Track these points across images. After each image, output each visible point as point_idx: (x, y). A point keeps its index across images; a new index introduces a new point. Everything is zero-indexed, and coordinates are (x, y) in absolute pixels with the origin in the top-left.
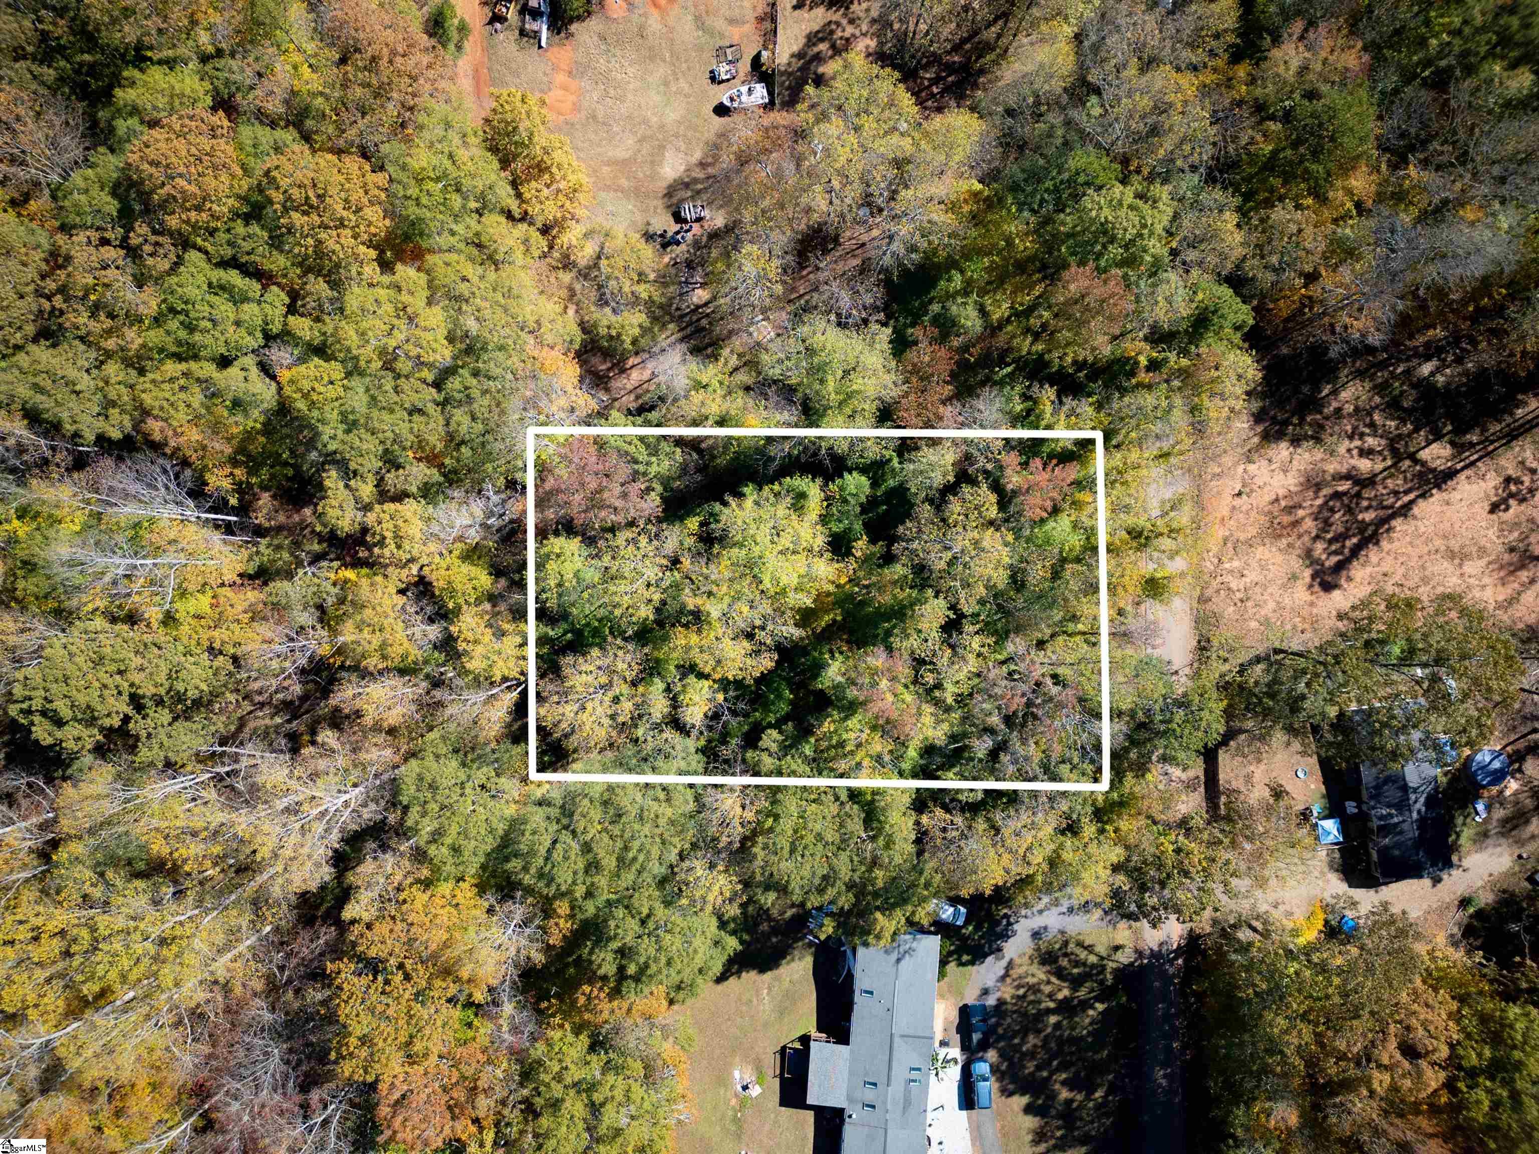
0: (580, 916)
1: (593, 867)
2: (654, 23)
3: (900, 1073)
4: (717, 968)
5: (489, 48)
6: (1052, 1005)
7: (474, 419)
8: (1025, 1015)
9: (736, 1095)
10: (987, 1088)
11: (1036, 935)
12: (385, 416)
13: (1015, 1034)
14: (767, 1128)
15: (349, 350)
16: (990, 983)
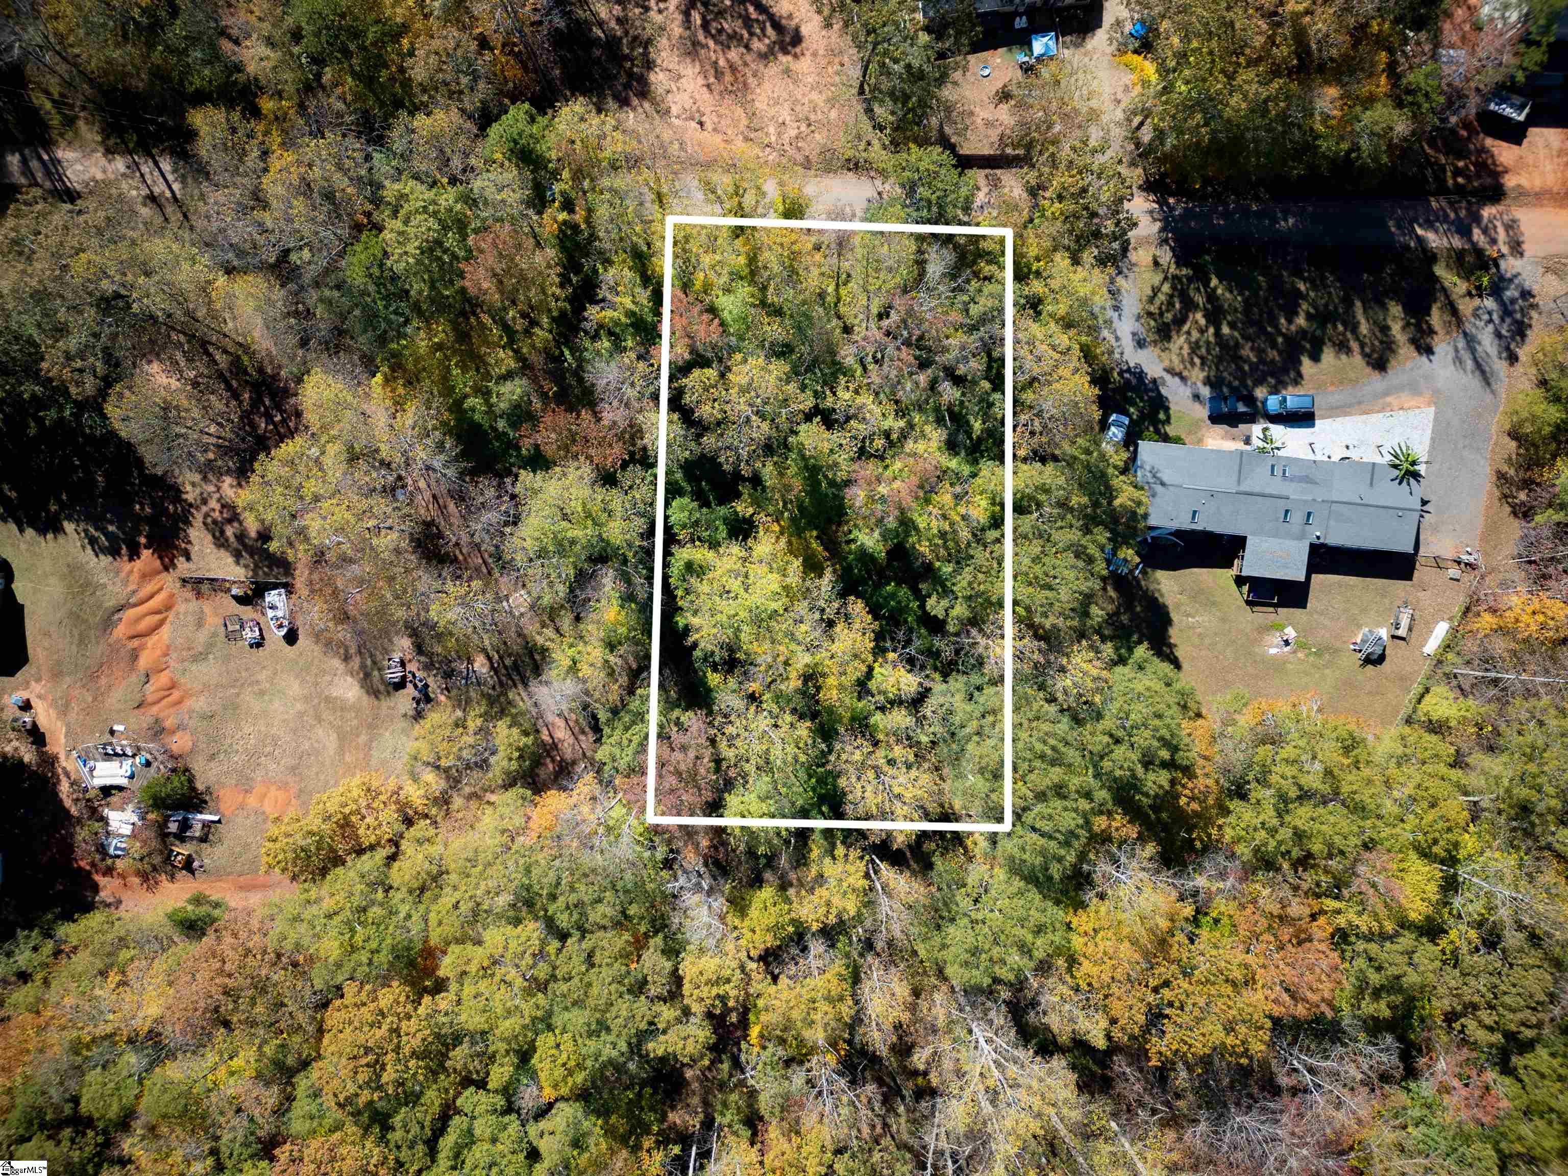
0: (1110, 806)
1: (1060, 791)
2: (199, 704)
3: (1276, 486)
4: (1166, 668)
5: (219, 874)
6: (1211, 330)
7: (599, 901)
8: (1220, 359)
9: (1295, 652)
10: (1293, 398)
11: (1141, 344)
12: (594, 991)
13: (1240, 369)
14: (1327, 622)
15: (525, 1027)
16: (1187, 392)
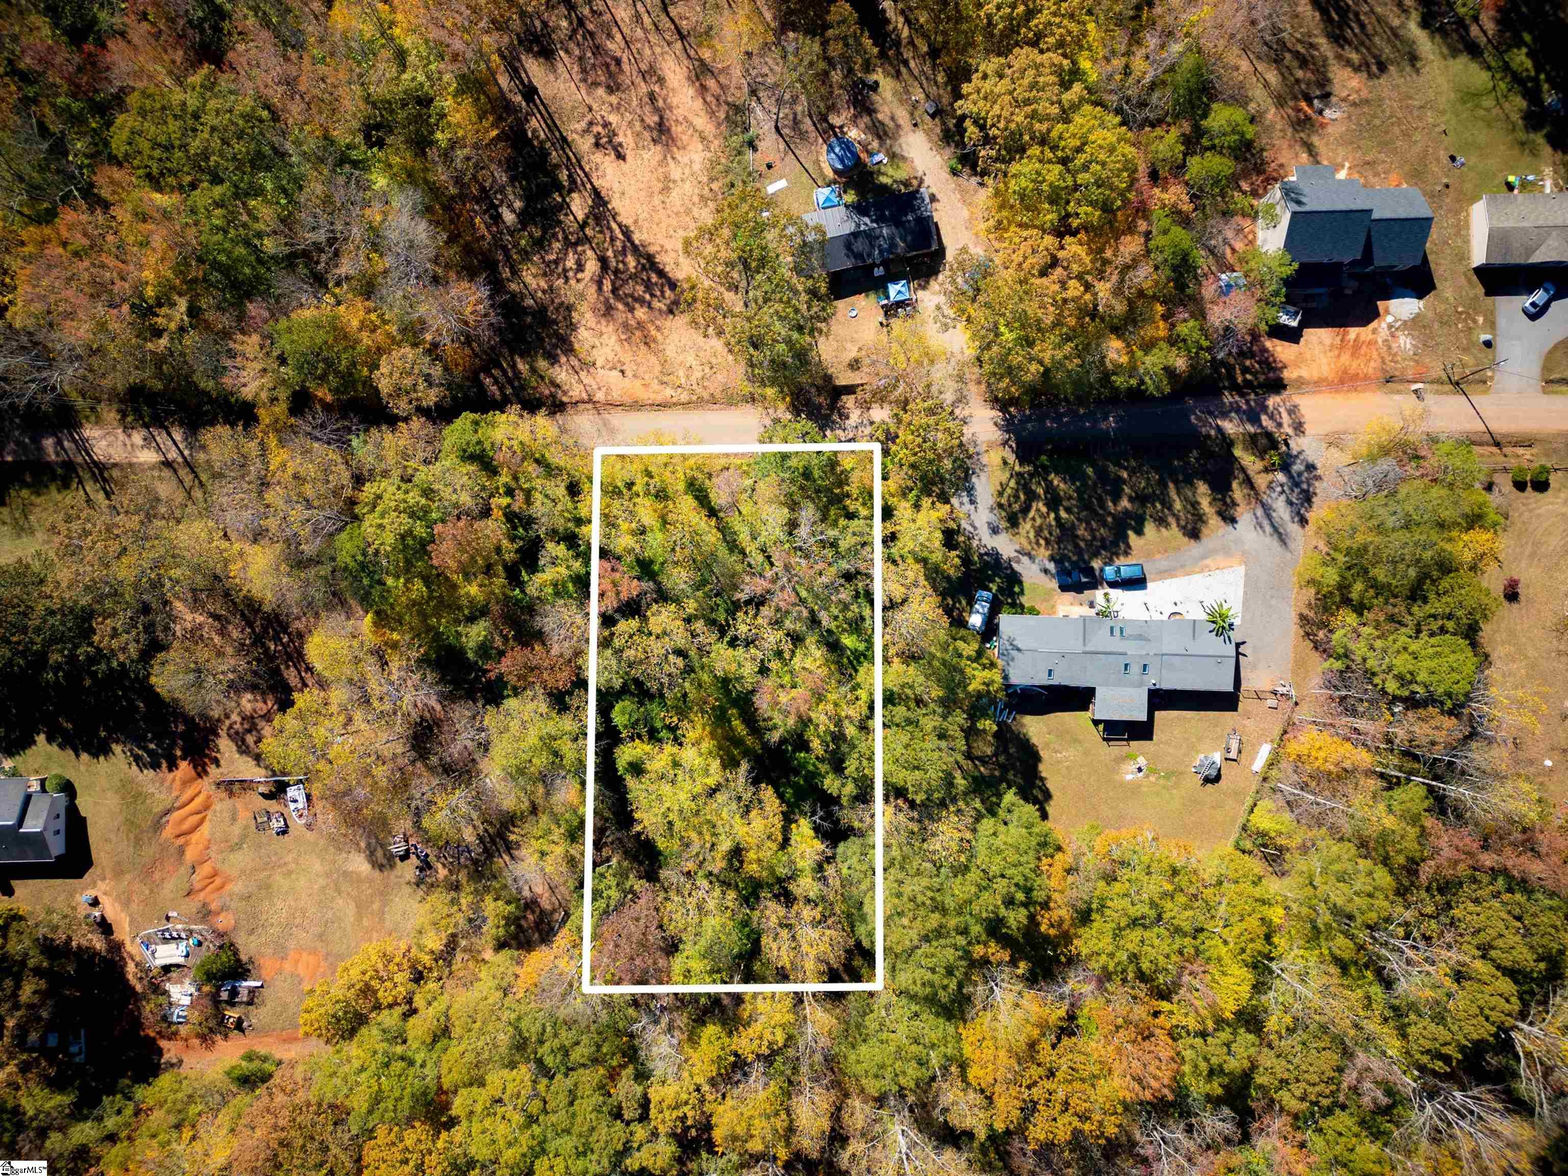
0: (984, 937)
1: (939, 932)
2: (237, 887)
3: (1115, 645)
4: (1029, 810)
5: (265, 1031)
6: (1052, 515)
7: (577, 1043)
8: (1059, 541)
9: (1147, 776)
10: (1125, 566)
11: (995, 531)
12: (579, 1119)
13: (1077, 546)
14: (1171, 750)
15: (524, 1155)
16: (1035, 568)
